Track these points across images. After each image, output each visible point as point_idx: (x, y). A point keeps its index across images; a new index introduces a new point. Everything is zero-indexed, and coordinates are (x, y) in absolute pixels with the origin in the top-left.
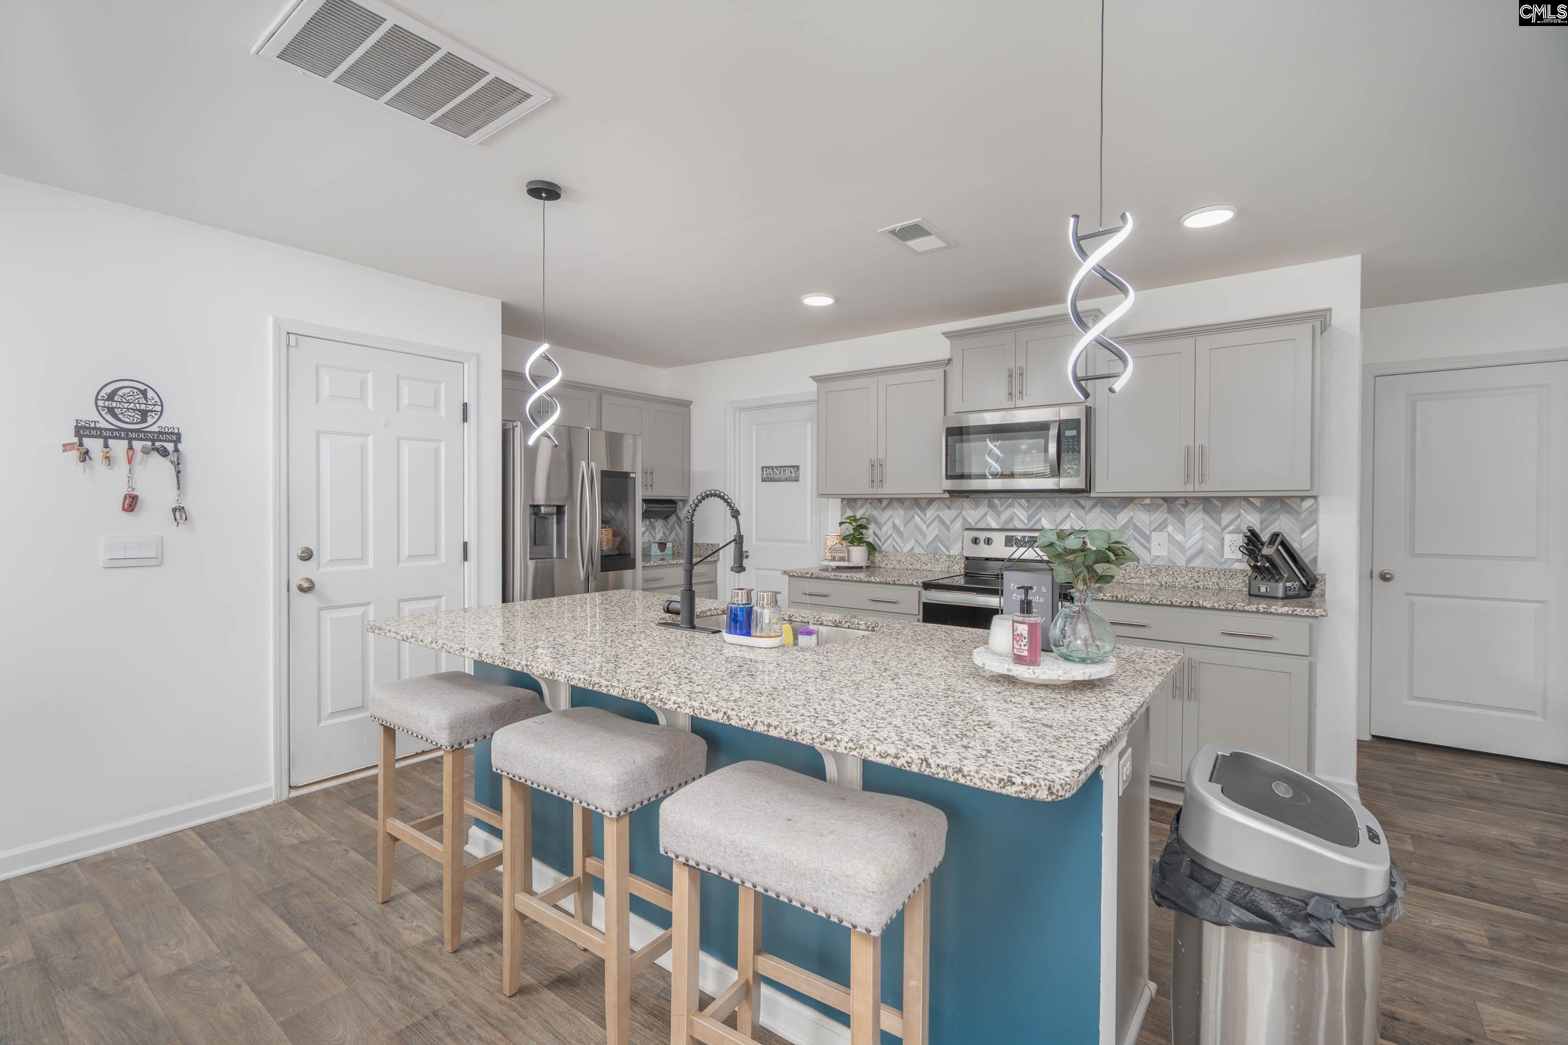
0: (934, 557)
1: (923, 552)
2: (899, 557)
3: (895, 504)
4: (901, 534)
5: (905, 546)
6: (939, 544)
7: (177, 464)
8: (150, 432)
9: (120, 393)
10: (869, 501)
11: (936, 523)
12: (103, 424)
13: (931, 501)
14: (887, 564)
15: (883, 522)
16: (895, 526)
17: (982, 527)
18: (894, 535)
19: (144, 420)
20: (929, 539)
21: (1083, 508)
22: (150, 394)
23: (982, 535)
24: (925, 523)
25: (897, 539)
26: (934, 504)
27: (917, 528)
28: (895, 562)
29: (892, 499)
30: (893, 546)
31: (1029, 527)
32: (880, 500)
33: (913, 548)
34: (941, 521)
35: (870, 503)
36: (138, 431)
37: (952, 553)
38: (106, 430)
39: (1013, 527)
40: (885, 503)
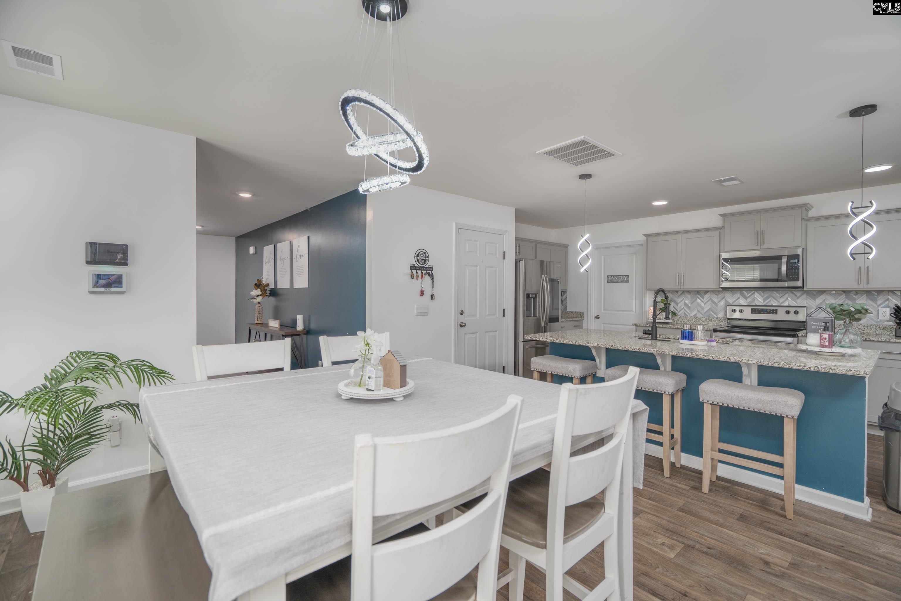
0: (709, 318)
1: (702, 316)
2: (688, 318)
3: (685, 293)
4: (689, 308)
5: (691, 313)
6: (711, 312)
7: (432, 278)
8: (426, 267)
9: (420, 254)
10: (671, 292)
11: (710, 302)
12: (416, 265)
13: (706, 292)
14: (681, 322)
15: (679, 302)
16: (685, 304)
17: (737, 304)
18: (685, 308)
19: (425, 263)
20: (705, 310)
21: (796, 296)
22: (426, 254)
23: (738, 309)
24: (703, 302)
25: (685, 309)
26: (708, 293)
27: (699, 304)
28: (686, 321)
29: (684, 291)
30: (685, 313)
31: (764, 304)
32: (677, 292)
33: (696, 314)
34: (713, 302)
35: (671, 293)
36: (423, 267)
37: (718, 316)
38: (417, 267)
39: (754, 305)
40: (680, 293)
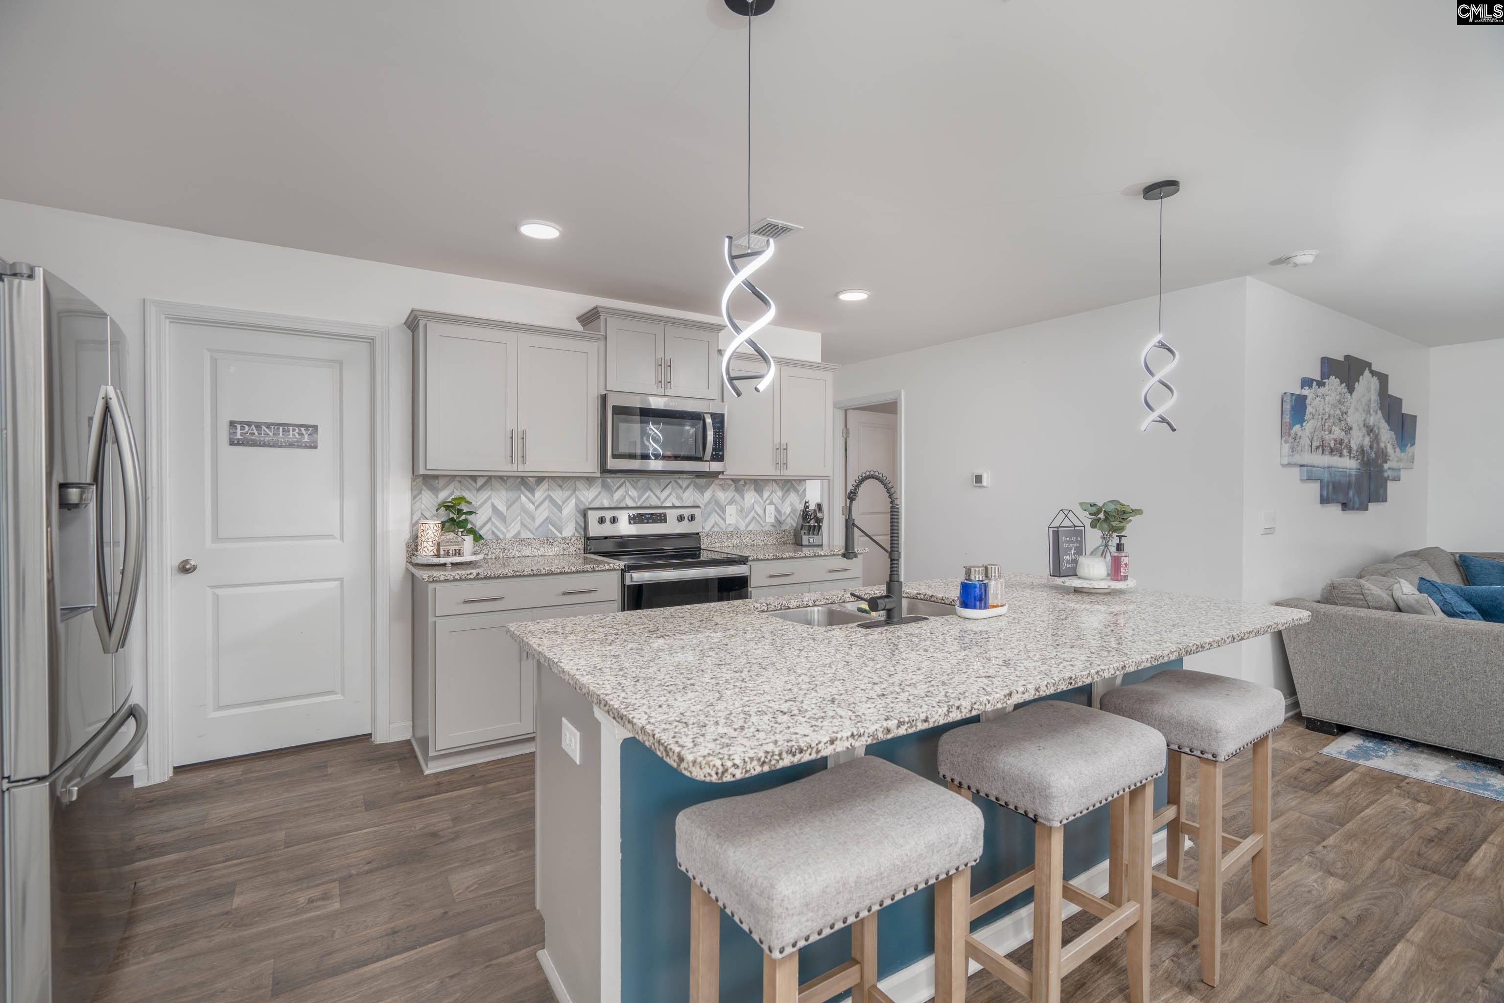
0: (548, 540)
1: (532, 536)
2: (503, 545)
3: (493, 482)
4: (502, 518)
5: (508, 531)
6: (550, 526)
10: (457, 479)
11: (547, 503)
13: (540, 480)
14: (487, 555)
15: (478, 504)
16: (494, 508)
17: (596, 506)
18: (493, 519)
20: (539, 521)
23: (608, 515)
24: (533, 504)
25: (496, 522)
26: (543, 483)
27: (524, 510)
28: (498, 550)
29: (490, 477)
30: (493, 533)
31: (639, 504)
32: (474, 478)
33: (519, 533)
34: (552, 501)
35: (460, 482)
37: (565, 534)
40: (480, 482)
